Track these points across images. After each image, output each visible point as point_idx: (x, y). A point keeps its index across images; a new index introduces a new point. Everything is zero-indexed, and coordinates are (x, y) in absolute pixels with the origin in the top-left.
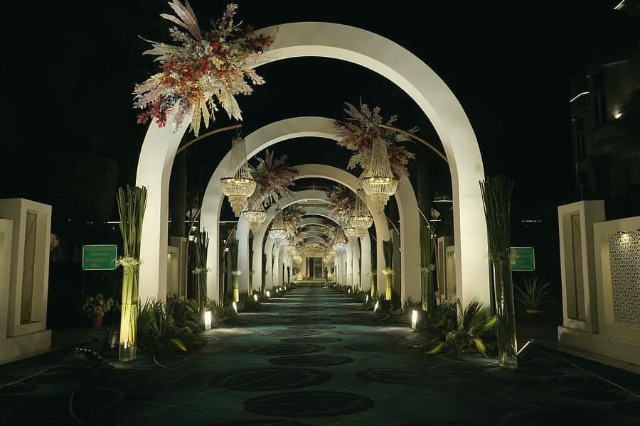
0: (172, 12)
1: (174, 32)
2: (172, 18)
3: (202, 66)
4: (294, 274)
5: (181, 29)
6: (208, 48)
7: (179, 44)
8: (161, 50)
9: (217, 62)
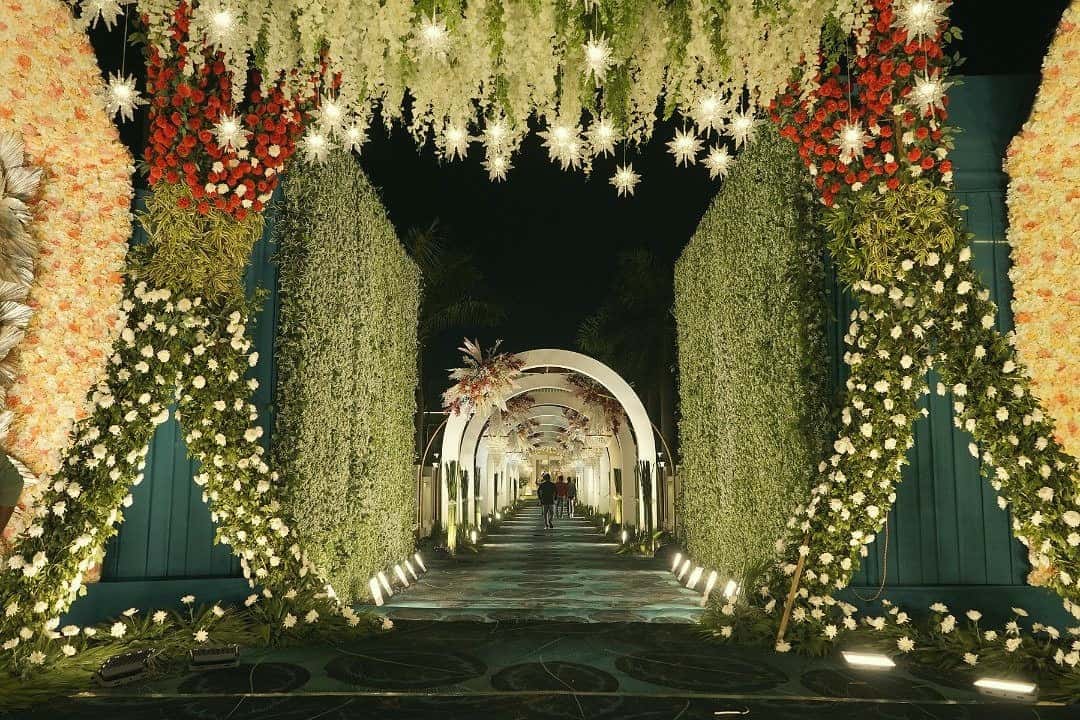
0: (465, 347)
1: (466, 359)
2: (464, 350)
3: (484, 381)
4: (520, 487)
5: (471, 357)
6: (488, 372)
7: (468, 366)
8: (458, 373)
9: (492, 379)
